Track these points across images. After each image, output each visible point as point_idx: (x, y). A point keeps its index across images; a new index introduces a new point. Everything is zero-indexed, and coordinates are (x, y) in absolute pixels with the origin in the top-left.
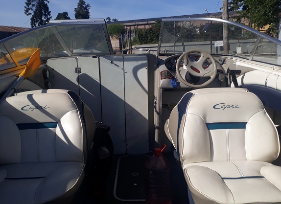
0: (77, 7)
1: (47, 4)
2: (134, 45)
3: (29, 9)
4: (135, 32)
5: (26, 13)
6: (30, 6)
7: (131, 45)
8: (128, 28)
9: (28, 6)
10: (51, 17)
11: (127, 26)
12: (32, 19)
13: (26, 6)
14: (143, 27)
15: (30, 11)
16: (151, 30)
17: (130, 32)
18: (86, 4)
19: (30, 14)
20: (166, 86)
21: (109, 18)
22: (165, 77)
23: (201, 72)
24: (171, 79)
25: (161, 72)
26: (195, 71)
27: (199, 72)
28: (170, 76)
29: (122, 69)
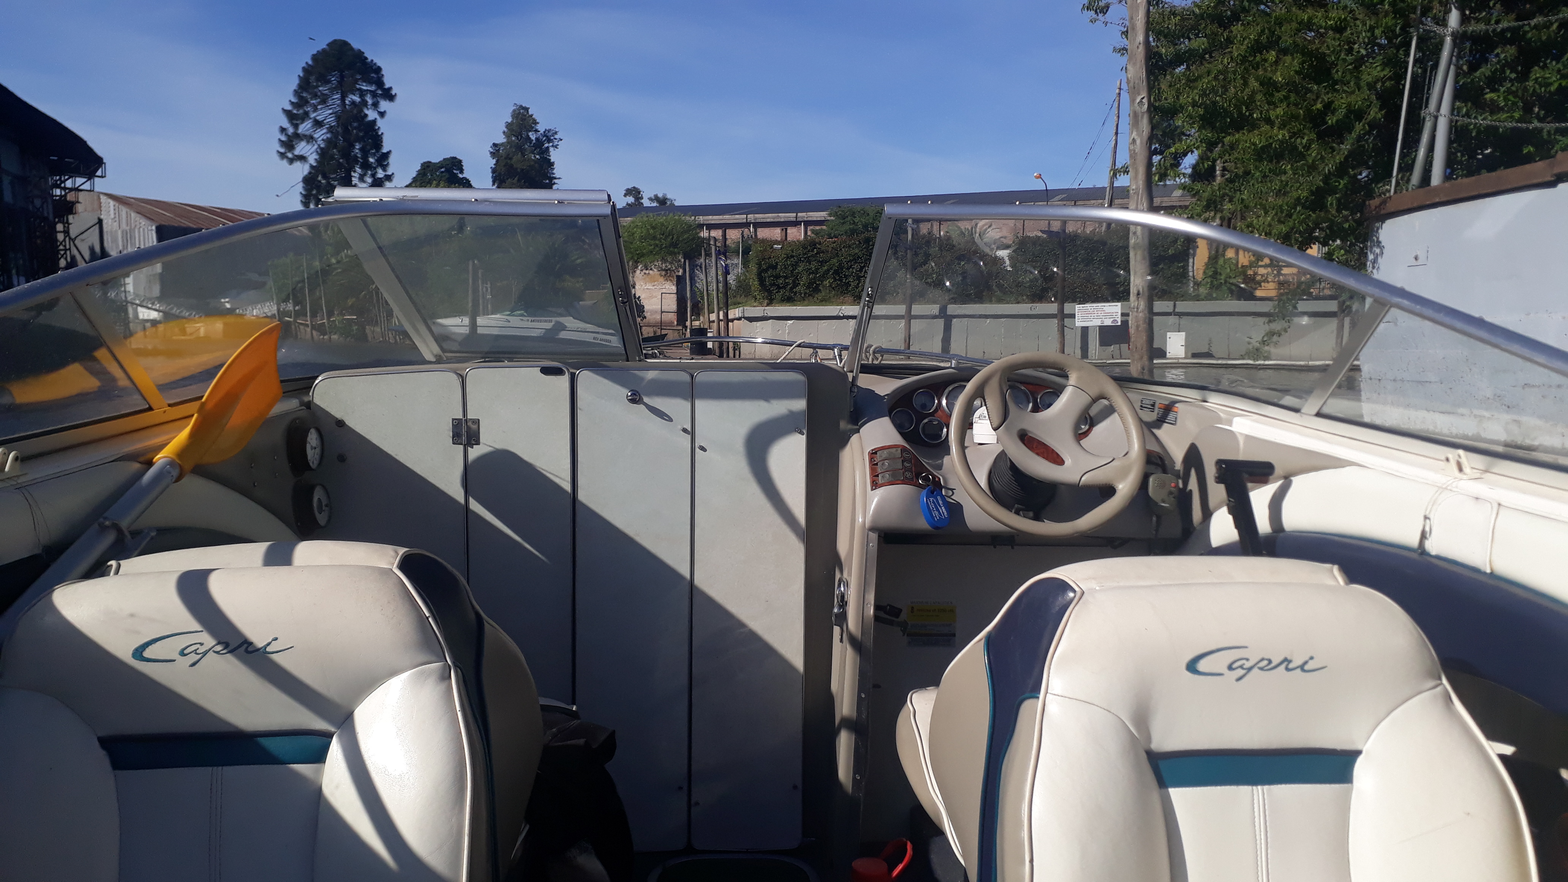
0: (501, 139)
1: (374, 122)
2: (737, 304)
3: (297, 137)
4: (746, 252)
5: (282, 155)
6: (305, 127)
7: (726, 306)
8: (717, 234)
9: (296, 126)
10: (389, 178)
11: (710, 227)
12: (309, 181)
13: (286, 124)
14: (776, 233)
15: (302, 148)
16: (809, 246)
17: (724, 251)
18: (541, 128)
19: (302, 158)
20: (894, 520)
21: (634, 192)
22: (893, 476)
23: (1068, 462)
24: (919, 486)
25: (873, 453)
26: (1038, 454)
27: (1058, 460)
28: (918, 475)
29: (685, 430)
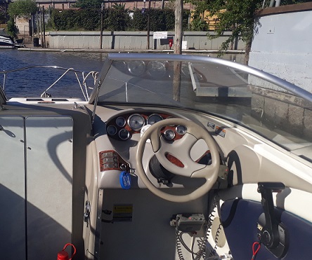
7: (44, 30)
14: (60, 6)
16: (71, 11)
20: (110, 184)
22: (109, 166)
23: (186, 167)
24: (121, 170)
25: (101, 154)
26: (173, 163)
27: (181, 165)
28: (120, 165)
29: (22, 141)
